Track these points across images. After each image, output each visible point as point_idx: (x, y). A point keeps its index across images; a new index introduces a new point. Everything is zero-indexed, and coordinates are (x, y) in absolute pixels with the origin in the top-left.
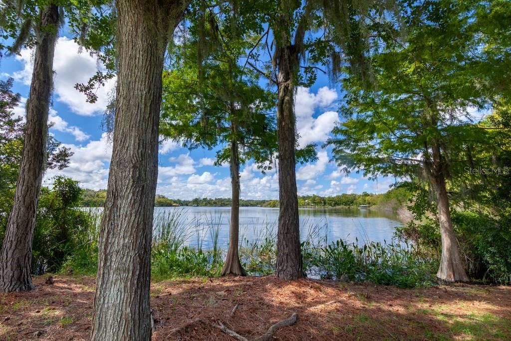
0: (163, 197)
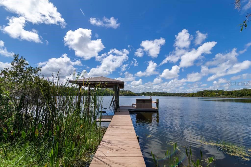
0: (131, 92)
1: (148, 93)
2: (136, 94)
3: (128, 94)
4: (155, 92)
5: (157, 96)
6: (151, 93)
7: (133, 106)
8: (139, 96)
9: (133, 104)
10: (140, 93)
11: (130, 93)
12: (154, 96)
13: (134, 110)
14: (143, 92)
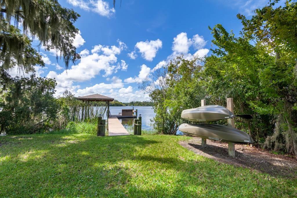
1: (137, 102)
2: (124, 103)
3: (114, 104)
4: (146, 102)
5: (147, 106)
6: (141, 103)
7: (120, 114)
8: (127, 106)
9: (119, 113)
10: (128, 102)
11: (116, 102)
12: (144, 106)
13: (120, 117)
14: (131, 101)
